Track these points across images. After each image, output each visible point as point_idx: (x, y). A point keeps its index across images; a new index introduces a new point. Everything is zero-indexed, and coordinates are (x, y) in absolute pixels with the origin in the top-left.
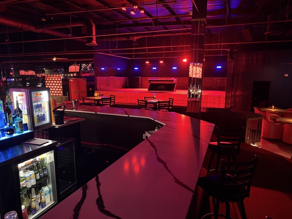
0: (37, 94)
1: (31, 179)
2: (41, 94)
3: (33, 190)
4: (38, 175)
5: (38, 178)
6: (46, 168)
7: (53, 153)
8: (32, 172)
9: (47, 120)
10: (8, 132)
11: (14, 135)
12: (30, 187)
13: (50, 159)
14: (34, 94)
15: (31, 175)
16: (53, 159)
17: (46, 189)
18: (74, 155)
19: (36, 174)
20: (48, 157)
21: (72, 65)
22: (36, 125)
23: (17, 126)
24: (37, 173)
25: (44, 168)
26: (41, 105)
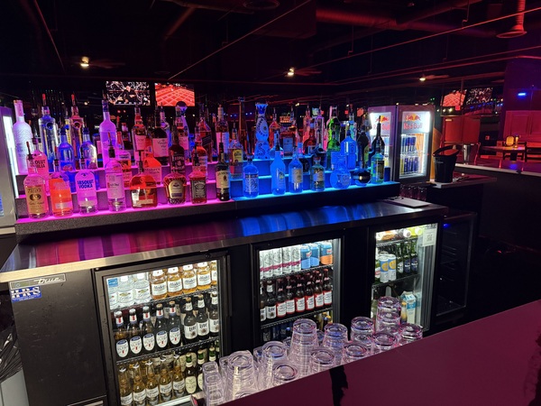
0: (411, 118)
1: (390, 268)
2: (417, 118)
3: (389, 290)
4: (401, 264)
5: (401, 270)
6: (416, 257)
7: (436, 229)
8: (392, 257)
9: (422, 171)
10: (361, 178)
11: (368, 185)
12: (385, 281)
13: (430, 239)
14: (406, 115)
15: (390, 261)
16: (433, 242)
17: (410, 297)
18: (470, 247)
19: (398, 261)
20: (425, 235)
21: (451, 92)
22: (402, 176)
23: (375, 168)
24: (400, 261)
25: (413, 255)
26: (414, 140)
